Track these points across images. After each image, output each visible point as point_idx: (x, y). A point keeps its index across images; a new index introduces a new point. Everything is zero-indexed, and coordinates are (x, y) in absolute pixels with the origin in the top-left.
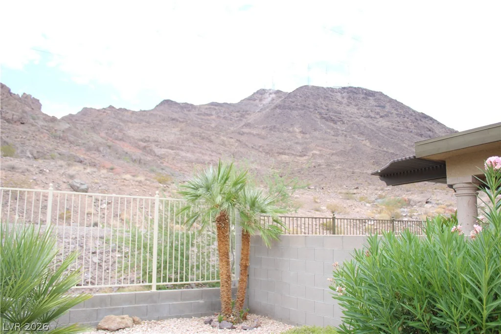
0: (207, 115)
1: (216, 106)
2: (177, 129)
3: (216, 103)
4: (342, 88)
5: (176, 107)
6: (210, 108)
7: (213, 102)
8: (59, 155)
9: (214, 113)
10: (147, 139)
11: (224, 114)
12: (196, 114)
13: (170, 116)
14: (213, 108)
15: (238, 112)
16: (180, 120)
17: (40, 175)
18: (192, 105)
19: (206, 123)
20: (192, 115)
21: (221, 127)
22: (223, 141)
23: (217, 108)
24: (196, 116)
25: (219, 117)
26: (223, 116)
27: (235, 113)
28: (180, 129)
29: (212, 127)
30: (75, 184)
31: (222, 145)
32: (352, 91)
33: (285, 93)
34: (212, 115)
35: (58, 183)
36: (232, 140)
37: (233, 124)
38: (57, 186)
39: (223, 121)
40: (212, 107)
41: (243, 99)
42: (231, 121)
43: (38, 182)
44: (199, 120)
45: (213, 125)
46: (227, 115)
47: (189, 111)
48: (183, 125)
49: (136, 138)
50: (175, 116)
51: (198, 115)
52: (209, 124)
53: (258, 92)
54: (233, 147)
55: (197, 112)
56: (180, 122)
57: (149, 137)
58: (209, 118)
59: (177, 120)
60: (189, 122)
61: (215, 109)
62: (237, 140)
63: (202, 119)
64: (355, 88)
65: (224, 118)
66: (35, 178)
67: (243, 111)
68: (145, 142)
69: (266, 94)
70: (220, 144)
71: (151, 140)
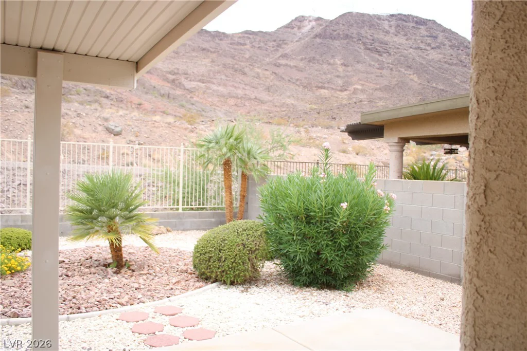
0: (241, 44)
1: (250, 34)
2: (207, 60)
3: (250, 31)
4: (390, 15)
5: (207, 35)
6: (244, 37)
7: (247, 31)
8: (85, 91)
9: (248, 42)
10: (176, 71)
11: (259, 44)
12: (228, 44)
13: (201, 46)
14: (247, 37)
15: (275, 41)
16: (211, 49)
17: (78, 118)
18: (224, 33)
19: (239, 53)
20: (224, 44)
21: (255, 58)
22: (258, 74)
23: (251, 36)
24: (229, 45)
25: (253, 47)
26: (257, 46)
27: (271, 42)
28: (211, 60)
29: (245, 58)
30: (110, 127)
31: (256, 78)
32: (401, 19)
33: (326, 21)
34: (245, 44)
35: (95, 126)
36: (267, 73)
37: (268, 55)
38: (93, 129)
39: (258, 52)
40: (246, 35)
41: (280, 27)
42: (266, 51)
43: (77, 126)
44: (232, 50)
45: (247, 56)
46: (262, 44)
47: (221, 40)
48: (214, 55)
49: (165, 70)
50: (206, 45)
51: (231, 44)
52: (243, 55)
53: (296, 19)
54: (268, 80)
55: (229, 42)
56: (211, 52)
57: (178, 69)
58: (243, 47)
59: (208, 51)
60: (221, 52)
61: (249, 38)
62: (273, 72)
63: (235, 49)
64: (405, 15)
65: (259, 47)
66: (73, 121)
67: (280, 41)
68: (174, 75)
69: (305, 21)
70: (254, 77)
71: (180, 72)
